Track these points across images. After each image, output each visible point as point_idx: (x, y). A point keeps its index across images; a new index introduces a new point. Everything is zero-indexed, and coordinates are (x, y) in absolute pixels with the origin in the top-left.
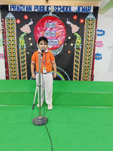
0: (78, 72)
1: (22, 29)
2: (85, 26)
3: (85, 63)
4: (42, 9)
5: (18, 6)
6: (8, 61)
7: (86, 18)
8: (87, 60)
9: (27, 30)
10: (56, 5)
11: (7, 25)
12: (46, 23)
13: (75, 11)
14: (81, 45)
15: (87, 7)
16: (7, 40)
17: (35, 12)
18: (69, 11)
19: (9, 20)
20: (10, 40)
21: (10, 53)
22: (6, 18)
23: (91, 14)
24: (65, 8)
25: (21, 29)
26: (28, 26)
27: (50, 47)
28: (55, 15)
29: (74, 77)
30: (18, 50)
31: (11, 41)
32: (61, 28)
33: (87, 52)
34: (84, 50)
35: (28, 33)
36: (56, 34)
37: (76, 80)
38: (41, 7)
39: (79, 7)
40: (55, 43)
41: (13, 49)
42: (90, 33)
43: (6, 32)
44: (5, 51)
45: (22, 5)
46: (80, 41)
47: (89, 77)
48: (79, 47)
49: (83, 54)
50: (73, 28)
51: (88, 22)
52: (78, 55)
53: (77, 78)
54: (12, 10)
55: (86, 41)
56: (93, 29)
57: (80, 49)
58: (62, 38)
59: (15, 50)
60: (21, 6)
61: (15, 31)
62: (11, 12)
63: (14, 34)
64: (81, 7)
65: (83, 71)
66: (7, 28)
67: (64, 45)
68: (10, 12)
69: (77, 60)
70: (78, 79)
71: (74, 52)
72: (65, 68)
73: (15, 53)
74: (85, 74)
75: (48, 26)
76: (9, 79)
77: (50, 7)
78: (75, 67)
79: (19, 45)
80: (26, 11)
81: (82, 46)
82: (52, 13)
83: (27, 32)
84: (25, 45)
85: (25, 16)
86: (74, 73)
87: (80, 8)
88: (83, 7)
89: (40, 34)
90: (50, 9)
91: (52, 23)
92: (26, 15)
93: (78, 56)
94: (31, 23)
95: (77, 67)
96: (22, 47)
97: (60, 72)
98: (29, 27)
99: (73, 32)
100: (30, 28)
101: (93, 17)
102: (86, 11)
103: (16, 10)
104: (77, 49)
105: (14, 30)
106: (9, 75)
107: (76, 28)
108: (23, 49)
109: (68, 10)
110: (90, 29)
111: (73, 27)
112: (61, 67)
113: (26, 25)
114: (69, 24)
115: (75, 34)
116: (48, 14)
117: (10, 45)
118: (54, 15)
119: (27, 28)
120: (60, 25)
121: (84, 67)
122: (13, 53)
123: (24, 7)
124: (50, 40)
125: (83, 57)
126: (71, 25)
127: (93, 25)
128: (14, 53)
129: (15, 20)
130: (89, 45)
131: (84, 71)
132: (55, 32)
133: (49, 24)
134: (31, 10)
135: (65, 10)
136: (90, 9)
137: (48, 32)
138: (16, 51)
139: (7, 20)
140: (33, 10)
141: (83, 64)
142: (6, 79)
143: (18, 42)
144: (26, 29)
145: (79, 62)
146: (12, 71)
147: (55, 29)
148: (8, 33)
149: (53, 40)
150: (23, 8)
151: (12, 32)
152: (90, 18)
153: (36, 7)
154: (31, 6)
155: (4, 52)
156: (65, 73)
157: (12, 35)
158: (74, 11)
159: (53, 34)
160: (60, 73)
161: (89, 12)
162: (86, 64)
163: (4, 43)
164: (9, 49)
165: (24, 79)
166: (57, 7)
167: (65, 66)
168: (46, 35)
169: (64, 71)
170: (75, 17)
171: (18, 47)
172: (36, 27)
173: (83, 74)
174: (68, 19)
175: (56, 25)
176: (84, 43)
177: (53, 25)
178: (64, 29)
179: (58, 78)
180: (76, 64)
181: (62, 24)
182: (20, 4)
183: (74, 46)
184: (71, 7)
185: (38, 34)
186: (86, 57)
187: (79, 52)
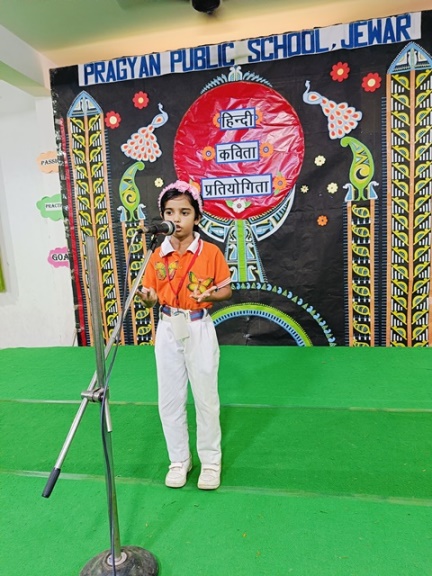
0: (368, 304)
1: (129, 149)
2: (389, 102)
3: (399, 264)
4: (200, 58)
5: (111, 64)
6: (83, 273)
7: (388, 67)
8: (411, 249)
9: (146, 150)
10: (255, 35)
11: (75, 140)
12: (220, 113)
13: (339, 47)
14: (376, 184)
15: (394, 21)
16: (76, 196)
17: (172, 76)
18: (312, 50)
19: (82, 118)
20: (87, 196)
22: (71, 113)
23: (412, 46)
24: (294, 39)
25: (123, 147)
26: (150, 133)
27: (239, 206)
28: (252, 75)
29: (355, 331)
30: (117, 231)
31: (89, 199)
33: (406, 214)
34: (389, 207)
35: (152, 161)
36: (261, 152)
37: (362, 340)
38: (196, 54)
39: (354, 27)
40: (259, 188)
41: (98, 226)
42: (412, 130)
43: (73, 165)
44: (72, 238)
45: (124, 60)
46: (368, 170)
47: (424, 327)
48: (366, 196)
49: (389, 225)
50: (332, 118)
51: (399, 84)
52: (364, 229)
53: (368, 335)
54: (89, 83)
55: (396, 165)
56: (425, 109)
57: (372, 203)
58: (289, 164)
59: (104, 229)
60: (121, 63)
61: (104, 157)
62: (89, 89)
63: (100, 169)
64: (365, 24)
65: (395, 301)
66: (75, 151)
67: (298, 193)
68: (83, 88)
69: (361, 251)
70: (372, 338)
71: (343, 220)
72: (308, 290)
74: (405, 312)
75: (226, 122)
76: (87, 344)
77: (232, 45)
78: (352, 286)
79: (119, 208)
80: (141, 75)
81: (381, 191)
82: (240, 68)
83: (145, 156)
84: (143, 209)
85: (136, 95)
86: (350, 309)
87: (359, 31)
88: (375, 24)
89: (197, 160)
90: (230, 53)
91: (244, 108)
92: (141, 93)
93: (365, 232)
94: (159, 120)
95: (362, 284)
96: (132, 215)
97: (285, 309)
98: (152, 138)
99: (333, 134)
100: (155, 139)
101: (423, 56)
102: (386, 38)
103: (105, 78)
104: (358, 207)
105: (100, 153)
106: (86, 327)
107: (346, 114)
108: (133, 223)
109: (308, 47)
110: (412, 112)
111: (335, 115)
112: (289, 289)
113: (140, 130)
114: (317, 103)
115: (344, 144)
116: (224, 77)
117: (88, 211)
118: (250, 76)
119: (146, 140)
120: (277, 111)
121: (397, 284)
122: (100, 241)
124: (239, 180)
125: (389, 237)
126: (324, 107)
127: (424, 91)
128: (103, 241)
129: (102, 115)
130: (412, 184)
131: (397, 299)
132: (255, 145)
133: (232, 113)
134: (158, 69)
135: (294, 49)
136: (408, 25)
137: (229, 146)
138: (110, 235)
139: (74, 120)
140: (165, 70)
141: (388, 268)
142: (76, 344)
143: (116, 201)
144: (143, 146)
145: (371, 262)
147: (256, 131)
148: (79, 168)
149: (251, 179)
150: (128, 67)
151: (92, 164)
152: (407, 64)
153: (176, 57)
154: (158, 56)
155: (66, 241)
156: (308, 310)
157: (94, 173)
158: (334, 45)
159: (247, 154)
160: (285, 312)
161: (403, 39)
162: (403, 268)
163: (66, 208)
164: (85, 230)
165: (145, 340)
166: (260, 41)
167: (306, 282)
168: (220, 160)
169: (304, 304)
170: (340, 72)
171: (116, 219)
172: (179, 132)
173: (395, 313)
174: (308, 82)
175: (260, 114)
176: (388, 175)
177: (249, 117)
178: (294, 125)
179: (281, 337)
180: (357, 272)
181: (284, 108)
182: (120, 56)
183: (342, 192)
184: (317, 32)
185: (188, 160)
186: (402, 236)
187: (368, 215)
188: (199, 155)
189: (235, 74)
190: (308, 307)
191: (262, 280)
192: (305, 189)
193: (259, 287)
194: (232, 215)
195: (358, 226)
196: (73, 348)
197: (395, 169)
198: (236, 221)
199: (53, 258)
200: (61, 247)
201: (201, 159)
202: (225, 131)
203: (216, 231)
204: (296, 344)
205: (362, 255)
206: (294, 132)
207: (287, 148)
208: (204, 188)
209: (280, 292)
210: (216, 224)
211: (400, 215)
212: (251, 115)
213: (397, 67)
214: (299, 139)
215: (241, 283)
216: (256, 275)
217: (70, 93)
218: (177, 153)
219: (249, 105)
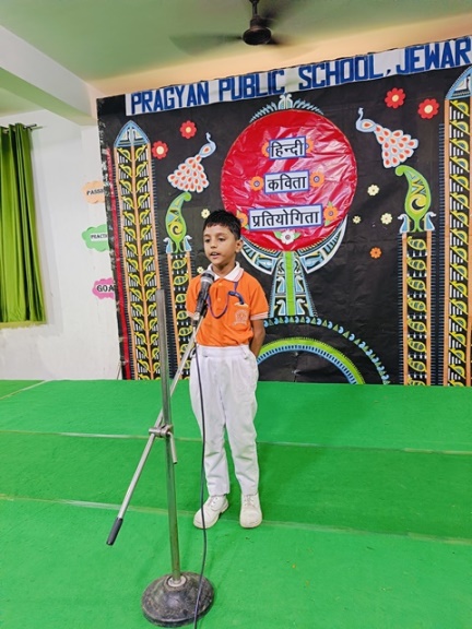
0: (424, 341)
1: (175, 179)
2: (448, 129)
3: (457, 299)
4: (249, 86)
5: (158, 93)
6: (129, 305)
7: (446, 92)
8: (471, 283)
9: (193, 181)
10: (307, 62)
11: (122, 170)
12: (269, 142)
13: (394, 72)
14: (433, 215)
15: (452, 45)
16: (122, 225)
17: (221, 104)
18: (366, 76)
19: (129, 149)
20: (134, 227)
21: (134, 273)
22: (118, 142)
24: (347, 65)
25: (169, 178)
26: (198, 163)
27: (288, 237)
28: (303, 103)
29: (410, 368)
30: (163, 263)
31: (135, 230)
32: (333, 155)
33: (465, 247)
34: (446, 239)
35: (199, 191)
36: (312, 181)
37: (418, 379)
38: (245, 82)
39: (410, 52)
40: (309, 219)
41: (144, 257)
43: (119, 196)
44: (118, 269)
45: (171, 89)
46: (425, 201)
48: (422, 227)
49: (446, 258)
50: (387, 146)
51: (458, 110)
52: (420, 261)
53: (424, 373)
54: (136, 113)
55: (454, 195)
57: (429, 235)
58: (340, 193)
59: (149, 261)
60: (169, 92)
61: (151, 188)
63: (146, 200)
64: (422, 48)
65: (453, 338)
66: (122, 182)
67: (350, 224)
68: (130, 118)
69: (417, 285)
70: (428, 377)
71: (397, 252)
72: (360, 325)
73: (152, 274)
74: (464, 349)
75: (275, 152)
76: (132, 378)
77: (282, 73)
78: (407, 321)
79: (165, 240)
80: (188, 104)
81: (438, 222)
82: (290, 96)
83: (192, 187)
84: (189, 241)
85: (184, 124)
86: (405, 346)
87: (416, 56)
88: (432, 48)
89: (245, 190)
90: (280, 81)
91: (294, 137)
92: (188, 122)
93: (421, 265)
94: (207, 150)
95: (418, 320)
96: (178, 246)
97: (336, 345)
98: (200, 168)
99: (388, 162)
100: (203, 169)
102: (444, 62)
103: (152, 107)
104: (414, 238)
105: (146, 184)
106: (131, 360)
107: (402, 142)
108: (180, 255)
109: (361, 74)
111: (390, 143)
112: (341, 324)
113: (188, 160)
114: (370, 131)
115: (399, 173)
116: (274, 105)
117: (135, 243)
118: (301, 104)
119: (192, 170)
120: (328, 139)
121: (456, 319)
122: (145, 273)
123: (180, 94)
124: (288, 210)
125: (447, 271)
126: (378, 135)
128: (149, 273)
129: (149, 145)
131: (455, 336)
132: (305, 174)
133: (282, 142)
134: (206, 97)
135: (347, 76)
136: (468, 48)
137: (278, 176)
138: (156, 267)
139: (120, 150)
140: (214, 99)
141: (446, 303)
142: (120, 378)
143: (162, 232)
144: (190, 176)
145: (428, 296)
146: (145, 346)
147: (306, 160)
148: (125, 199)
150: (175, 96)
151: (138, 195)
152: (467, 90)
153: (225, 85)
154: (207, 84)
155: (111, 272)
156: (361, 346)
157: (140, 205)
158: (389, 71)
159: (296, 184)
160: (336, 348)
161: (462, 63)
162: (461, 303)
163: (112, 239)
164: (131, 262)
166: (312, 68)
167: (358, 317)
168: (268, 190)
169: (355, 339)
170: (395, 98)
171: (162, 251)
172: (227, 163)
173: (453, 351)
174: (361, 109)
175: (311, 143)
176: (446, 206)
177: (299, 146)
178: (347, 153)
179: (330, 374)
180: (413, 307)
181: (336, 136)
182: (168, 84)
183: (397, 223)
184: (372, 58)
185: (236, 190)
186: (461, 270)
187: (424, 247)
188: (247, 186)
189: (286, 102)
190: (361, 343)
191: (312, 314)
192: (357, 220)
193: (308, 321)
194: (281, 246)
195: (414, 259)
196: (117, 381)
197: (454, 199)
198: (284, 253)
199: (99, 289)
200: (106, 278)
201: (248, 189)
202: (274, 160)
203: (264, 263)
204: (347, 382)
205: (417, 288)
206: (347, 161)
207: (338, 178)
208: (252, 219)
209: (330, 326)
210: (263, 256)
211: (459, 247)
212: (301, 144)
213: (456, 92)
214: (352, 168)
215: (289, 317)
216: (305, 309)
217: (117, 122)
218: (224, 184)
219: (299, 134)
